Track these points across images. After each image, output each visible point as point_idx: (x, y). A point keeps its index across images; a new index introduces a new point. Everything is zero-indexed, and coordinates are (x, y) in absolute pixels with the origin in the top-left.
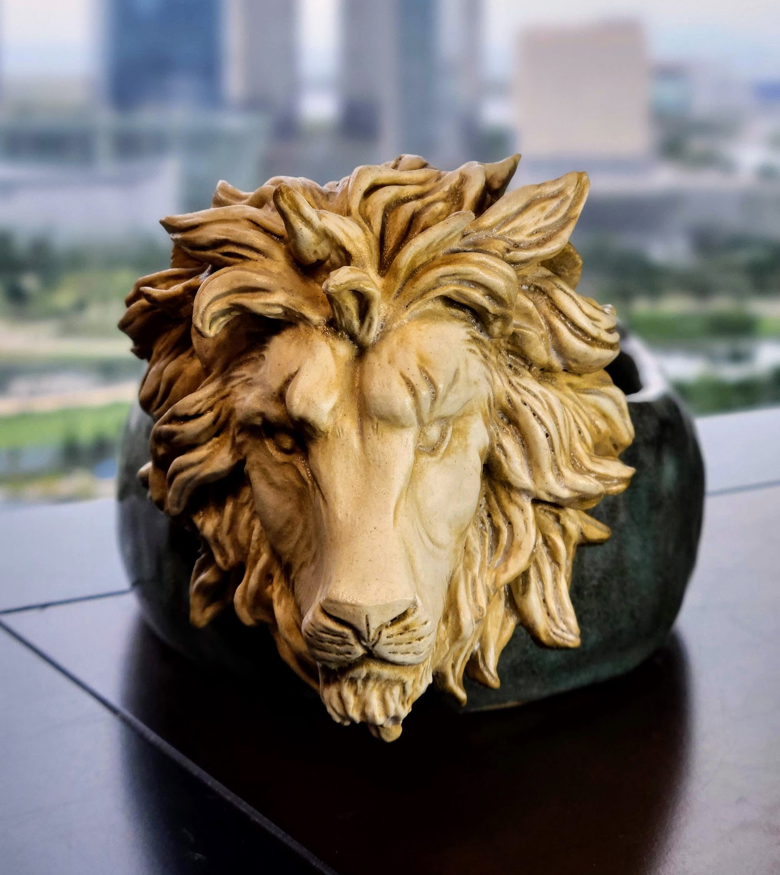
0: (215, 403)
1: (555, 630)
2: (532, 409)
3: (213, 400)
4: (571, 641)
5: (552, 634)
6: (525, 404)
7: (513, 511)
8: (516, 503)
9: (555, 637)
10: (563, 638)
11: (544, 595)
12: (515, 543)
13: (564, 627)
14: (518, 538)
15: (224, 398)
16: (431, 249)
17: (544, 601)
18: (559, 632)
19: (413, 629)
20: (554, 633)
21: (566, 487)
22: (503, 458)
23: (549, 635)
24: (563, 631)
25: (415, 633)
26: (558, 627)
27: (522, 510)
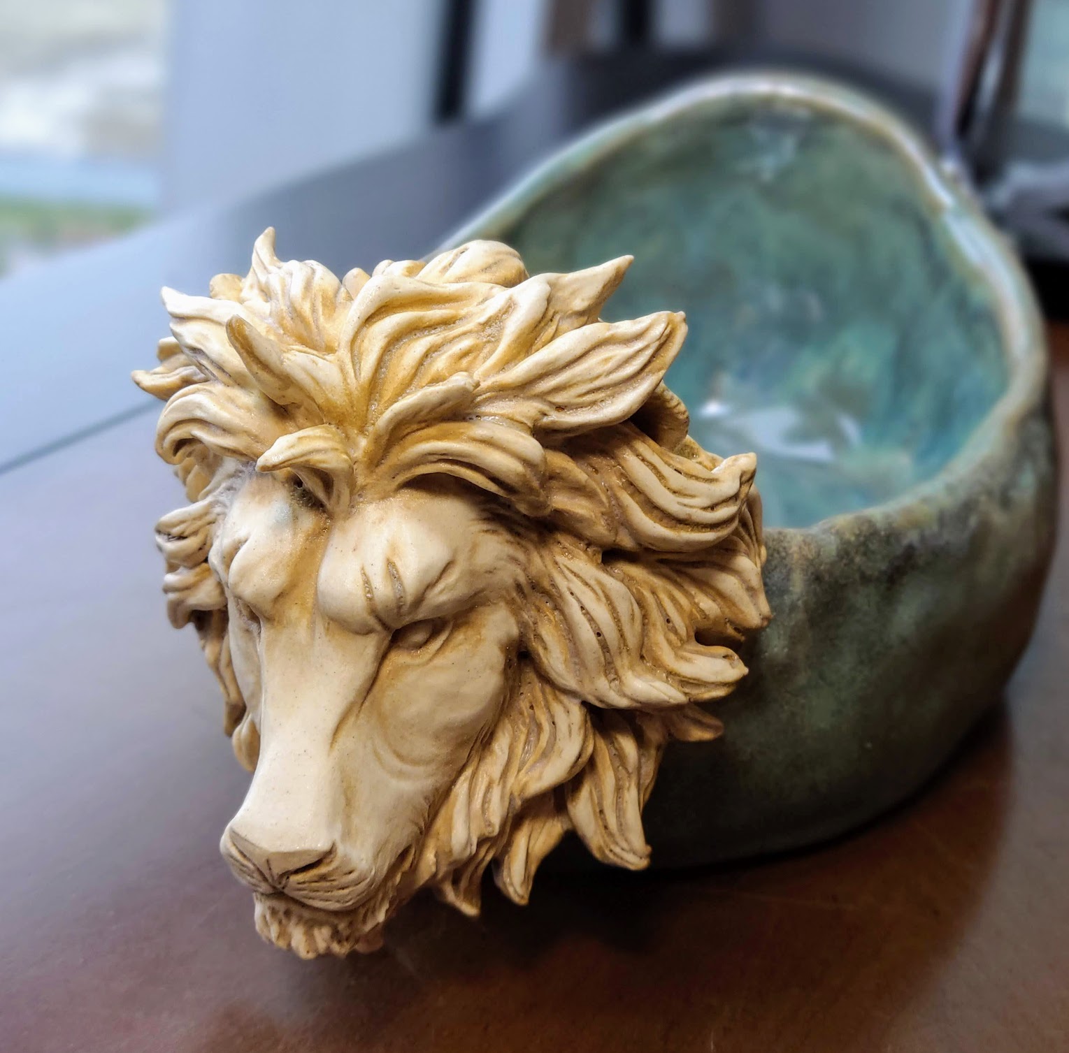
0: (201, 527)
1: (612, 847)
2: (578, 600)
3: (199, 523)
4: (632, 864)
5: (607, 852)
6: (572, 594)
7: (557, 709)
8: (561, 702)
9: (611, 856)
10: (622, 859)
11: (600, 804)
12: (556, 748)
13: (625, 845)
14: (560, 744)
15: (210, 523)
16: (419, 418)
17: (601, 812)
18: (617, 850)
19: (332, 878)
20: (611, 851)
21: (625, 695)
22: (541, 651)
23: (603, 852)
24: (623, 849)
25: (335, 883)
26: (617, 844)
27: (568, 712)
